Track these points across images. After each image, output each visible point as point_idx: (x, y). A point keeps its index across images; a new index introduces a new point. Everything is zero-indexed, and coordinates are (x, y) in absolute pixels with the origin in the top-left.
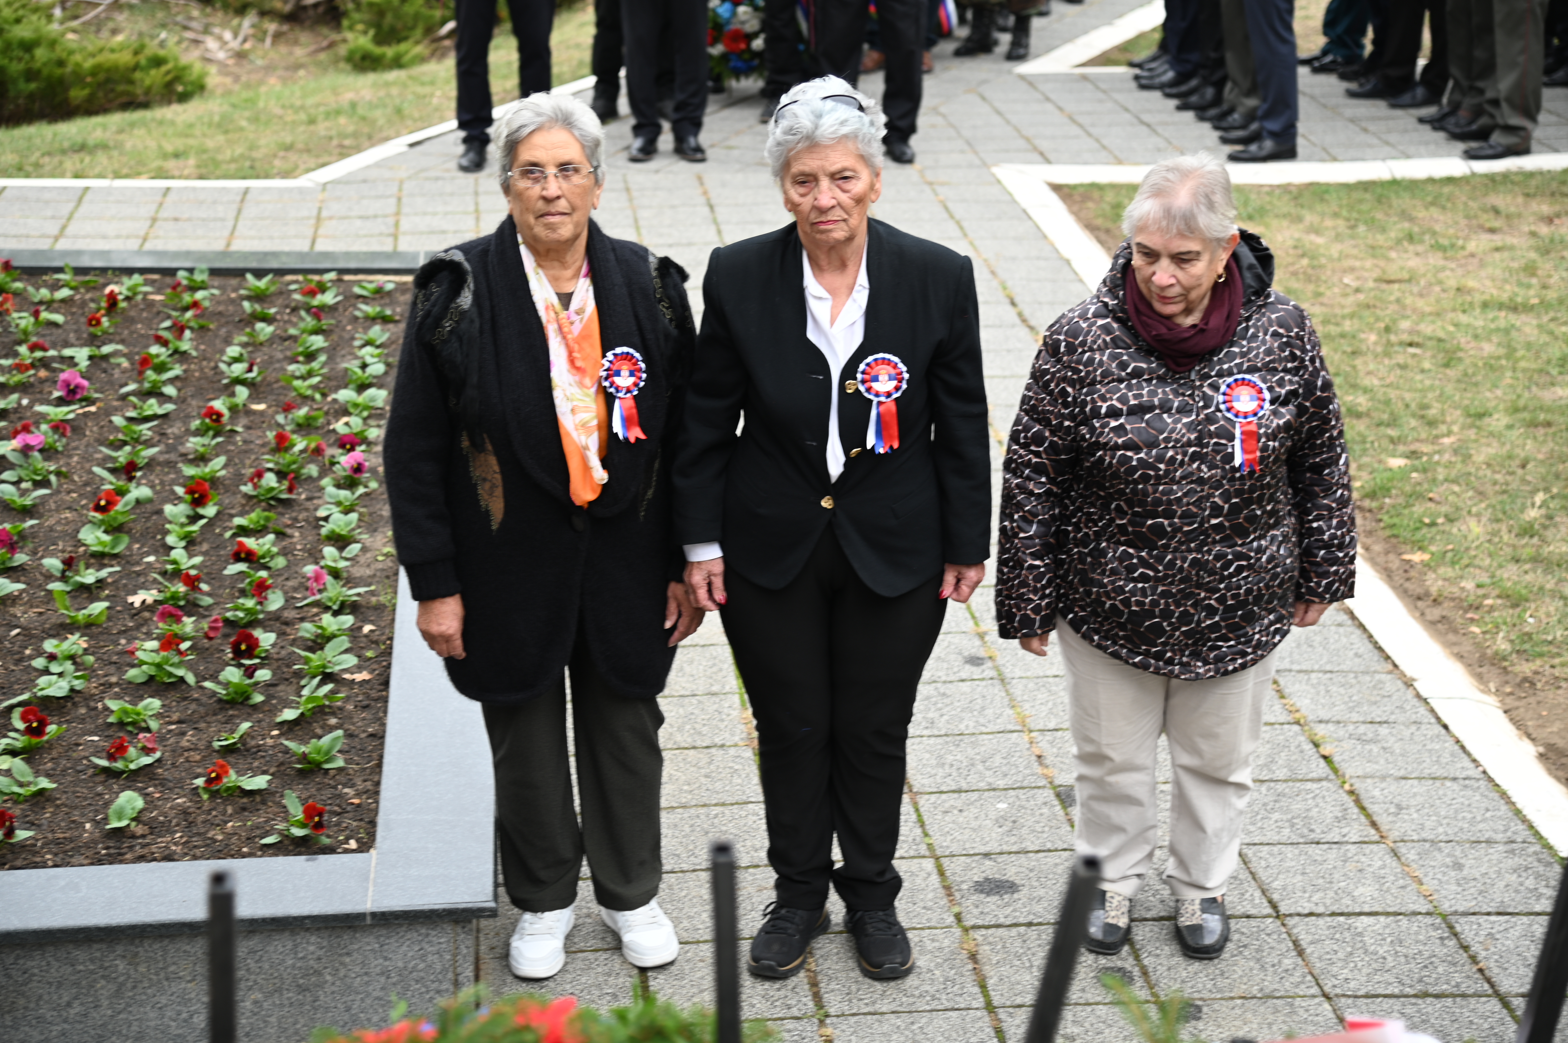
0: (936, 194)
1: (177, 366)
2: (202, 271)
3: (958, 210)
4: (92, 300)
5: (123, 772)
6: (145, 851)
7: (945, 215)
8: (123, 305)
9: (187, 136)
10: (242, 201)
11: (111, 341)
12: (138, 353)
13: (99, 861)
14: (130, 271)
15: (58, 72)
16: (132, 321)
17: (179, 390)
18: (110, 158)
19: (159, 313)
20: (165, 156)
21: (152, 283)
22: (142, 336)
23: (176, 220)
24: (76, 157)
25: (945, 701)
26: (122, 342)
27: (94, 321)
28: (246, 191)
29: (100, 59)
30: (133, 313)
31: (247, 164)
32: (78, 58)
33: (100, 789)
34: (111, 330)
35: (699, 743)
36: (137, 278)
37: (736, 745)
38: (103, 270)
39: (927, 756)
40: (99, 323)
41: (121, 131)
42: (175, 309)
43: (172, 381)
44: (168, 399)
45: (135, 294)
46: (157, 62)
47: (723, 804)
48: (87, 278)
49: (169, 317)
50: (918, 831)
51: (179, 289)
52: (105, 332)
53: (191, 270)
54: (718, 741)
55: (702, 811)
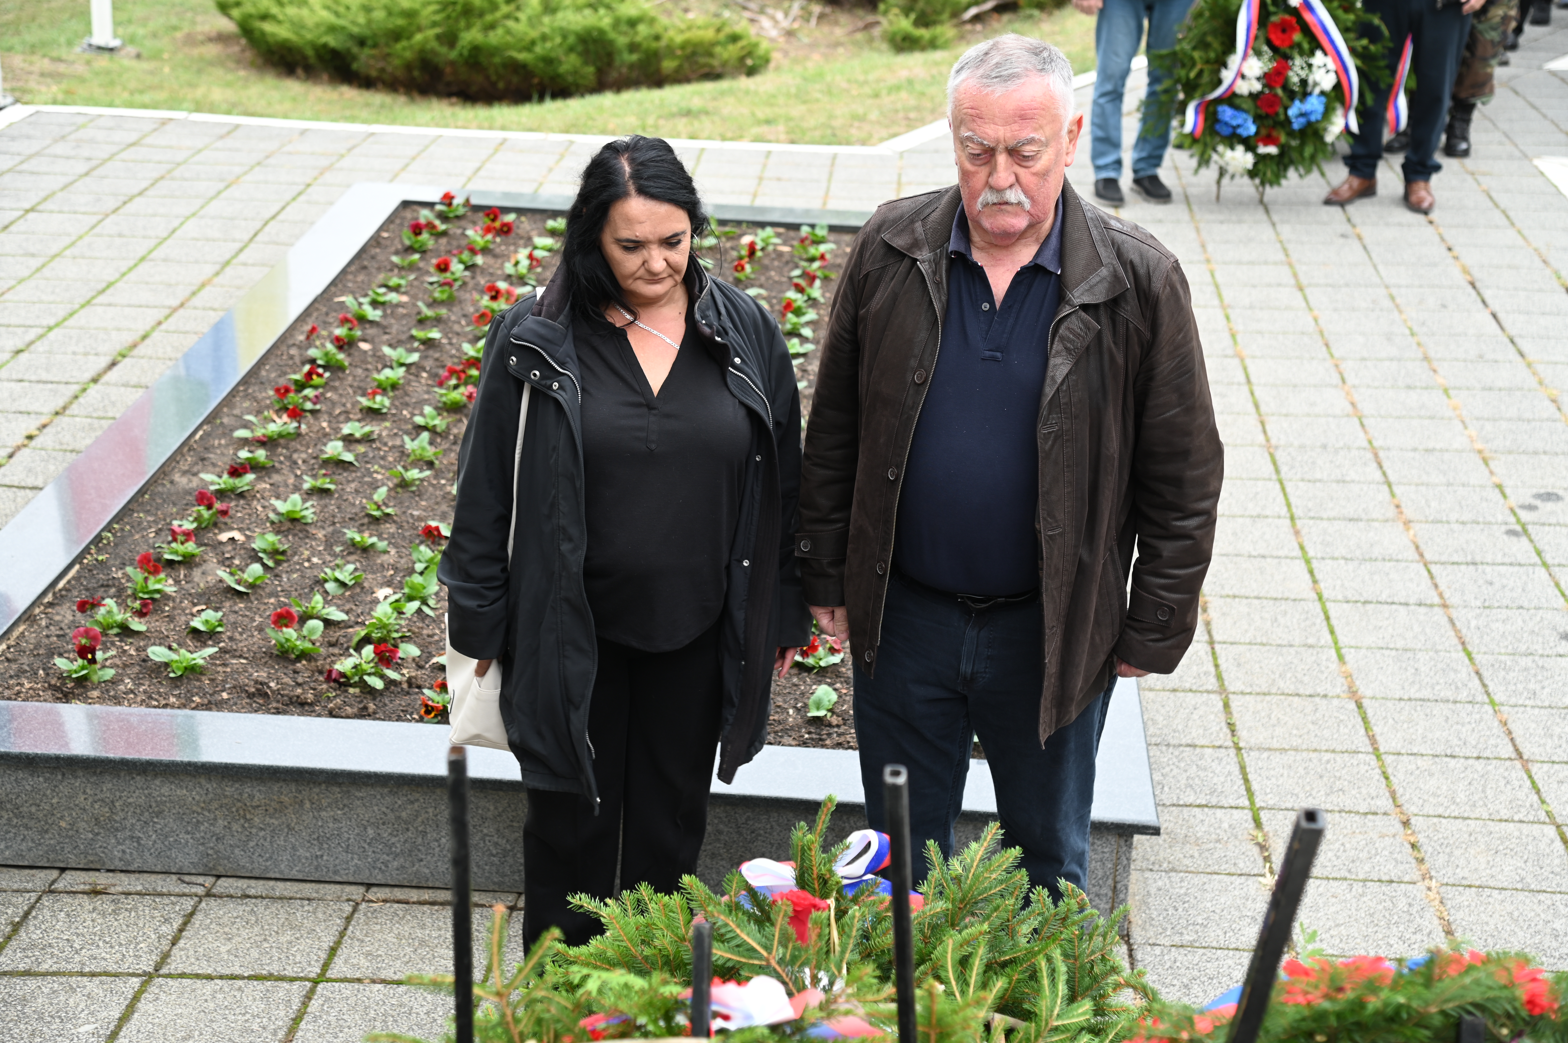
0: (1479, 184)
1: (810, 310)
2: (822, 227)
3: (1503, 200)
4: (733, 248)
5: (814, 668)
6: (842, 739)
7: (1490, 204)
8: (759, 254)
9: (772, 105)
10: (833, 165)
11: (752, 286)
12: (775, 297)
13: (804, 744)
14: (762, 225)
15: (654, 45)
16: (766, 268)
17: (814, 331)
18: (713, 122)
19: (787, 263)
20: (759, 122)
21: (778, 235)
22: (776, 282)
23: (779, 179)
24: (684, 120)
25: (1545, 674)
26: (761, 286)
27: (740, 268)
28: (835, 157)
29: (687, 35)
30: (766, 262)
31: (829, 132)
32: (671, 33)
33: (795, 680)
34: (753, 276)
35: (1301, 691)
36: (769, 231)
37: (1338, 697)
38: (739, 223)
39: (1533, 725)
40: (743, 268)
41: (714, 99)
42: (801, 259)
43: (808, 323)
44: (804, 340)
45: (768, 244)
46: (734, 38)
47: (1333, 751)
48: (727, 229)
49: (797, 266)
50: (1536, 797)
51: (807, 242)
52: (747, 278)
53: (813, 226)
54: (1320, 690)
55: (1313, 755)
